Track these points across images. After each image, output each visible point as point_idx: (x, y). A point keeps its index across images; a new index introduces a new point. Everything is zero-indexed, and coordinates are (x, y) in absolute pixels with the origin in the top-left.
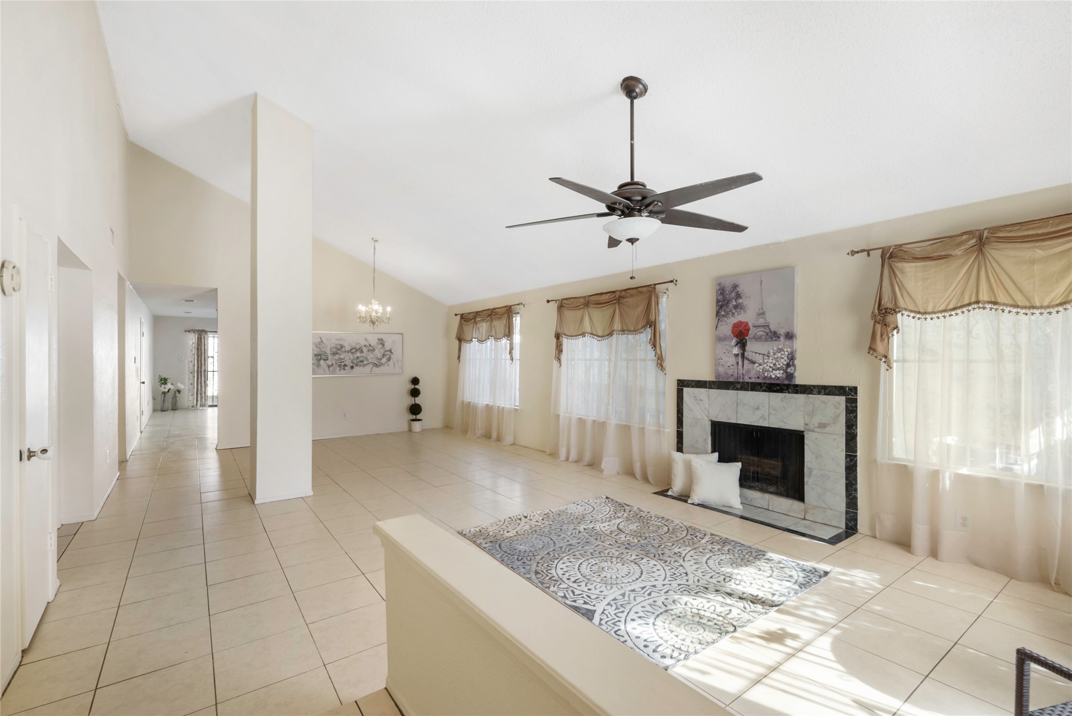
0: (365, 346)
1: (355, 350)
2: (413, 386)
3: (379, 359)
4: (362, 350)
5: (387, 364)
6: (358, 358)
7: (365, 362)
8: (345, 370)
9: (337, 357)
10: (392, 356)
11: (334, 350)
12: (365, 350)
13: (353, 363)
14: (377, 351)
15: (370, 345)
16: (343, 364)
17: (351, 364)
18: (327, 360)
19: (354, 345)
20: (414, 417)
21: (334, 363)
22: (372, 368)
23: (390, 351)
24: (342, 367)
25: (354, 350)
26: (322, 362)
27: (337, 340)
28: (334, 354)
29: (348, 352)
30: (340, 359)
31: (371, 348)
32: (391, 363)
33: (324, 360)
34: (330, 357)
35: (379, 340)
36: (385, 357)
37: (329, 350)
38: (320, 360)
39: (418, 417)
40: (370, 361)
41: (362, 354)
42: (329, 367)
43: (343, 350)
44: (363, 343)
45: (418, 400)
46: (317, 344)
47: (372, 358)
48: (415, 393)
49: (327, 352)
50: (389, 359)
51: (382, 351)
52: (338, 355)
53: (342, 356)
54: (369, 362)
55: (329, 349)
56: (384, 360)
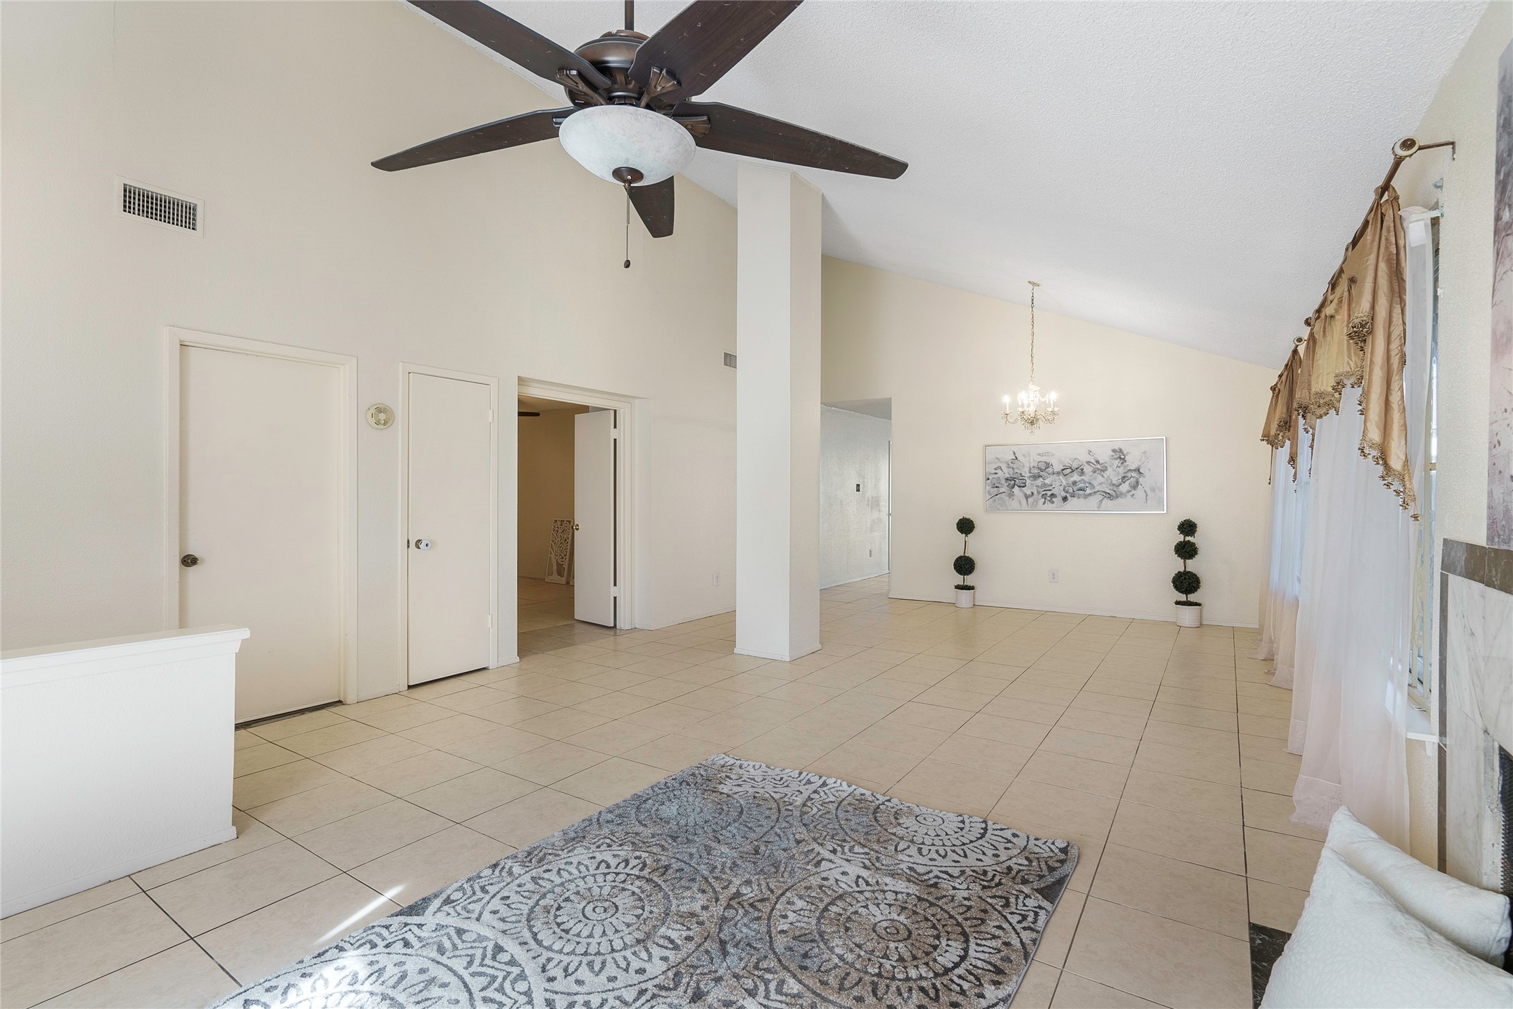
0: (1088, 463)
1: (1070, 470)
2: (1181, 538)
3: (1114, 485)
4: (1082, 470)
5: (1131, 494)
6: (1075, 483)
7: (1088, 491)
8: (1053, 502)
9: (1039, 482)
10: (1141, 480)
11: (1036, 471)
12: (1087, 469)
13: (1067, 492)
14: (1109, 472)
15: (1098, 462)
16: (1049, 493)
17: (1064, 494)
18: (1023, 487)
19: (1068, 462)
20: (1183, 597)
21: (1035, 492)
22: (1101, 501)
23: (1138, 470)
24: (1049, 498)
25: (1067, 470)
26: (1016, 489)
27: (1039, 454)
28: (1035, 477)
29: (1058, 473)
30: (1045, 485)
31: (1098, 466)
32: (1139, 492)
33: (1019, 487)
34: (1028, 482)
35: (1114, 451)
36: (1127, 482)
37: (1027, 472)
38: (1013, 487)
39: (1192, 597)
40: (1097, 488)
41: (1083, 477)
42: (1027, 497)
43: (1050, 470)
44: (1084, 458)
45: (1192, 565)
46: (1010, 463)
47: (1101, 484)
48: (1186, 551)
49: (1023, 475)
50: (1135, 486)
51: (1121, 470)
52: (1041, 479)
53: (1047, 481)
54: (1096, 490)
55: (1027, 470)
56: (1125, 487)
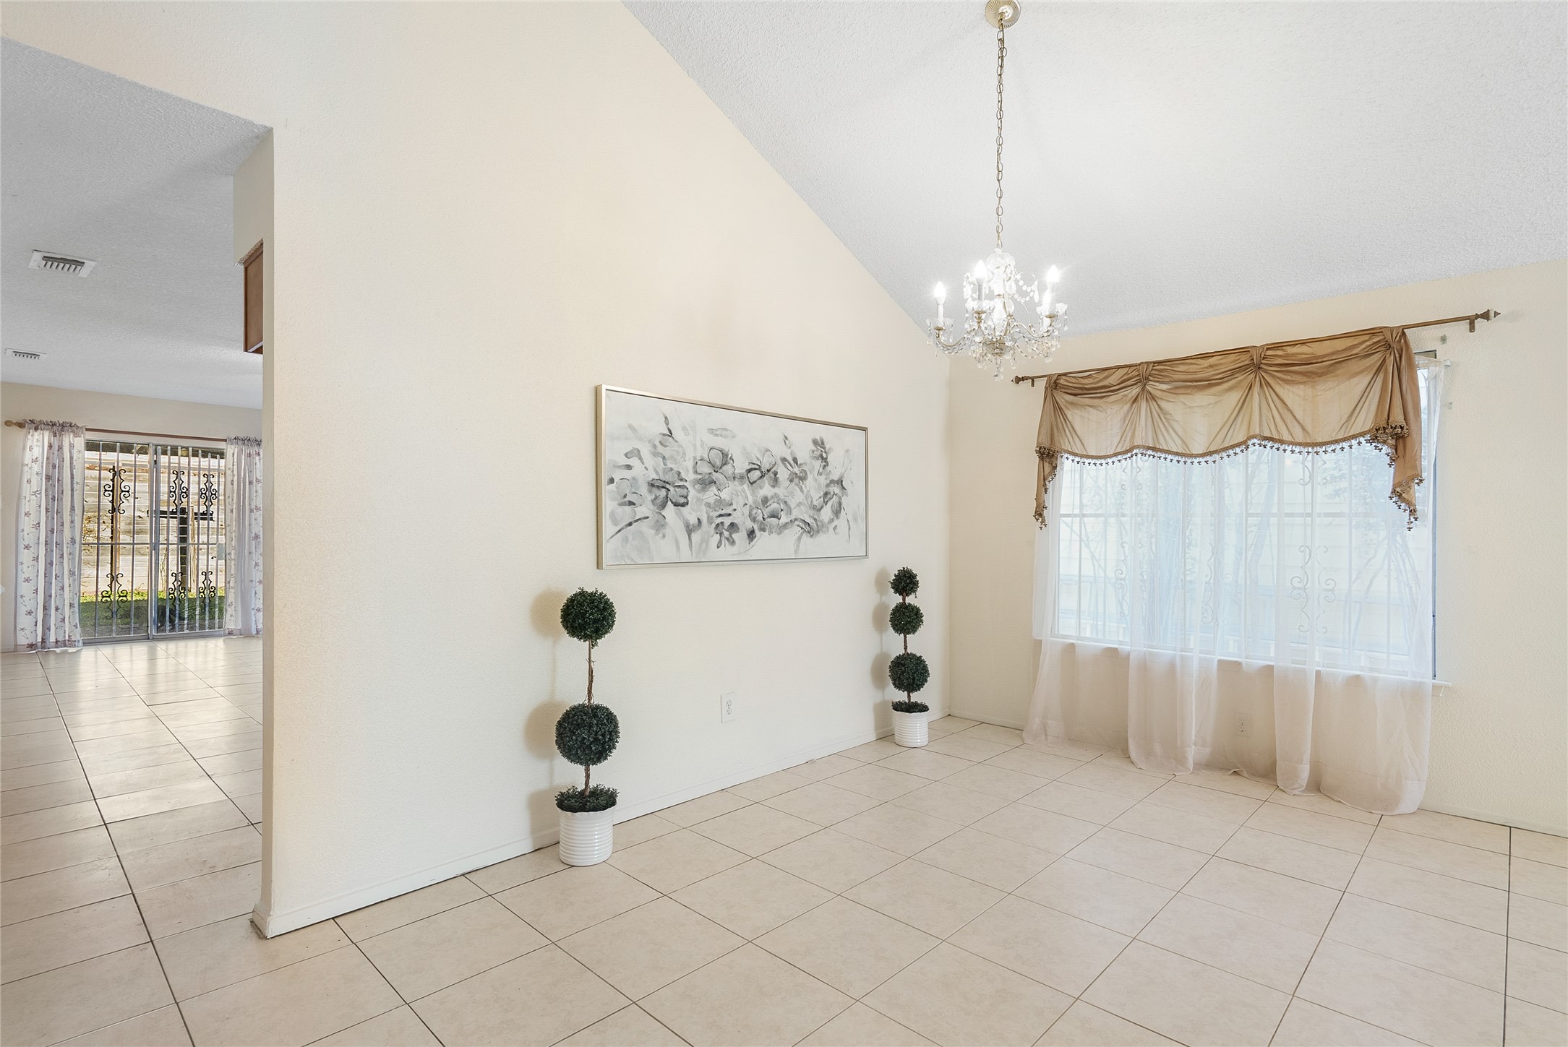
0: (784, 460)
1: (757, 473)
3: (814, 508)
4: (776, 474)
5: (833, 525)
6: (765, 501)
7: (784, 519)
8: (733, 543)
9: (712, 492)
10: (844, 500)
11: (705, 469)
12: (783, 474)
13: (754, 520)
14: (810, 481)
15: (795, 460)
16: (727, 521)
17: (749, 524)
18: (683, 505)
19: (755, 455)
21: (704, 520)
22: (800, 538)
23: (840, 482)
24: (726, 534)
25: (760, 473)
26: (670, 510)
27: (711, 431)
28: (706, 483)
29: (742, 478)
30: (720, 502)
31: (796, 470)
32: (841, 522)
33: (676, 505)
34: (693, 494)
35: (815, 442)
36: (830, 504)
37: (691, 470)
38: (663, 506)
40: (796, 513)
41: (776, 490)
42: (690, 530)
43: (728, 469)
44: (780, 451)
46: (657, 444)
47: (799, 504)
48: (906, 619)
49: (683, 475)
50: (837, 512)
51: (823, 480)
52: (714, 489)
53: (725, 495)
54: (793, 518)
55: (690, 464)
56: (826, 513)
